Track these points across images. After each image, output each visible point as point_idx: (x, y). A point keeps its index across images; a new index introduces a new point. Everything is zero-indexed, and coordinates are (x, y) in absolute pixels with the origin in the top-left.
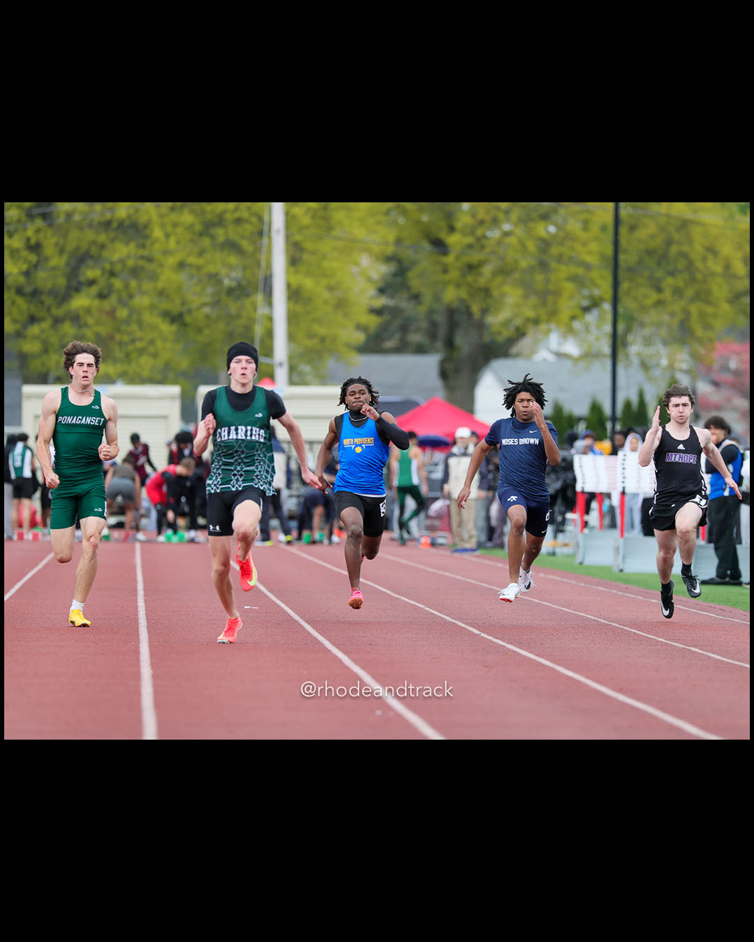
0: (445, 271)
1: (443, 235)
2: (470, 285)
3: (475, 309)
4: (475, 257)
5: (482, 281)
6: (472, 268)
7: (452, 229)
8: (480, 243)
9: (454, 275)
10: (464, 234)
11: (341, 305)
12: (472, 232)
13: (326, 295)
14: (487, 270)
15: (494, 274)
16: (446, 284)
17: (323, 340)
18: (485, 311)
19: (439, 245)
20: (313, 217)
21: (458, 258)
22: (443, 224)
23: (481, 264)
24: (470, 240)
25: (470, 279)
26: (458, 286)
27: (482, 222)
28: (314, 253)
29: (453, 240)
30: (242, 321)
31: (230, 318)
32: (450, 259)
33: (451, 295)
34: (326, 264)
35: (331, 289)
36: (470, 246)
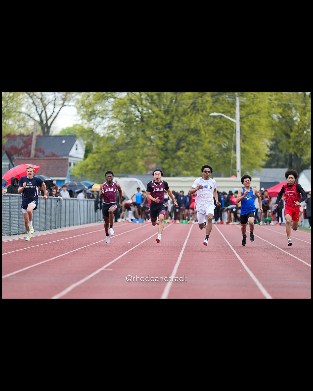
0: (290, 143)
1: (289, 133)
2: (297, 148)
3: (299, 155)
4: (299, 139)
5: (301, 146)
6: (297, 143)
7: (292, 131)
8: (300, 135)
9: (292, 144)
10: (295, 132)
11: (258, 154)
12: (298, 132)
13: (253, 151)
14: (302, 143)
15: (304, 144)
16: (290, 147)
17: (252, 164)
18: (301, 155)
19: (288, 136)
20: (249, 128)
21: (293, 140)
22: (289, 129)
23: (300, 141)
24: (297, 134)
25: (297, 146)
26: (293, 148)
27: (301, 129)
28: (249, 138)
29: (292, 134)
30: (228, 159)
31: (224, 157)
32: (291, 140)
33: (291, 151)
34: (253, 142)
35: (254, 149)
36: (297, 136)
